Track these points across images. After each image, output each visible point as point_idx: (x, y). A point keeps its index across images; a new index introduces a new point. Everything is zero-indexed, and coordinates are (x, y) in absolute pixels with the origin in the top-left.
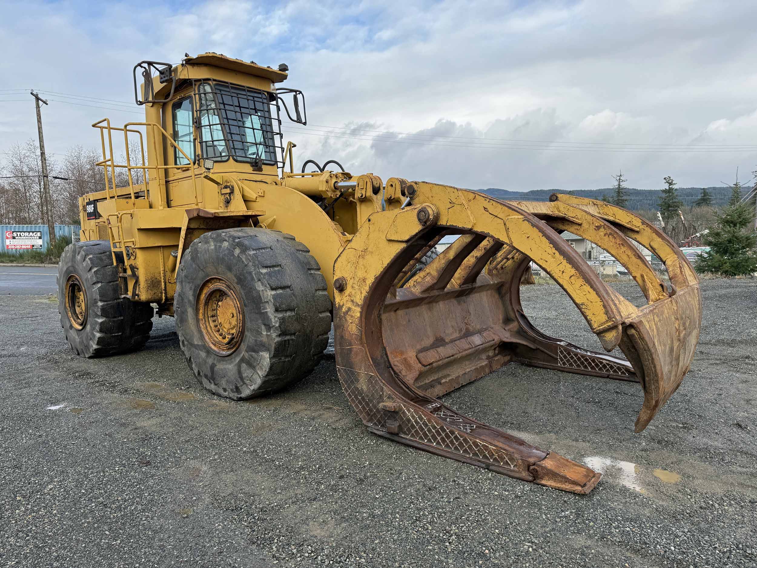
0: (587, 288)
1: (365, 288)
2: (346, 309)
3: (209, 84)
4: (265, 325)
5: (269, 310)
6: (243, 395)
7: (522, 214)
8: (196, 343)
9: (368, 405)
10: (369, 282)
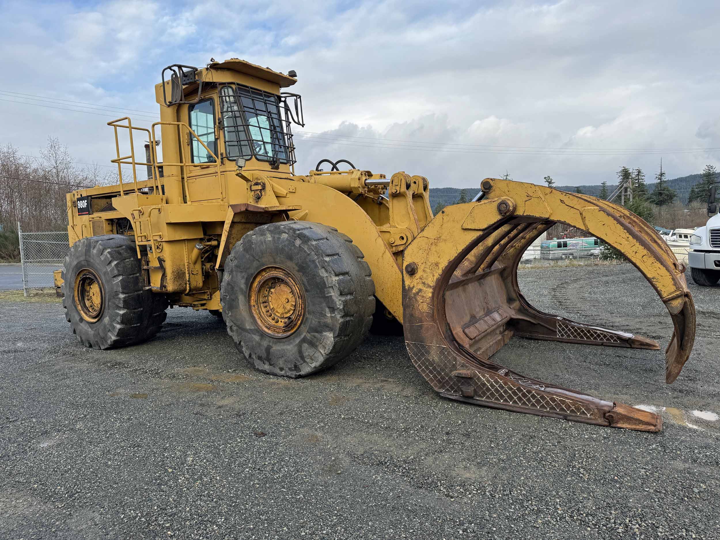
0: (658, 265)
1: (437, 271)
2: (417, 291)
3: (231, 87)
4: (329, 307)
5: (333, 294)
6: (302, 373)
7: (597, 206)
8: (248, 328)
9: (439, 374)
10: (442, 266)
